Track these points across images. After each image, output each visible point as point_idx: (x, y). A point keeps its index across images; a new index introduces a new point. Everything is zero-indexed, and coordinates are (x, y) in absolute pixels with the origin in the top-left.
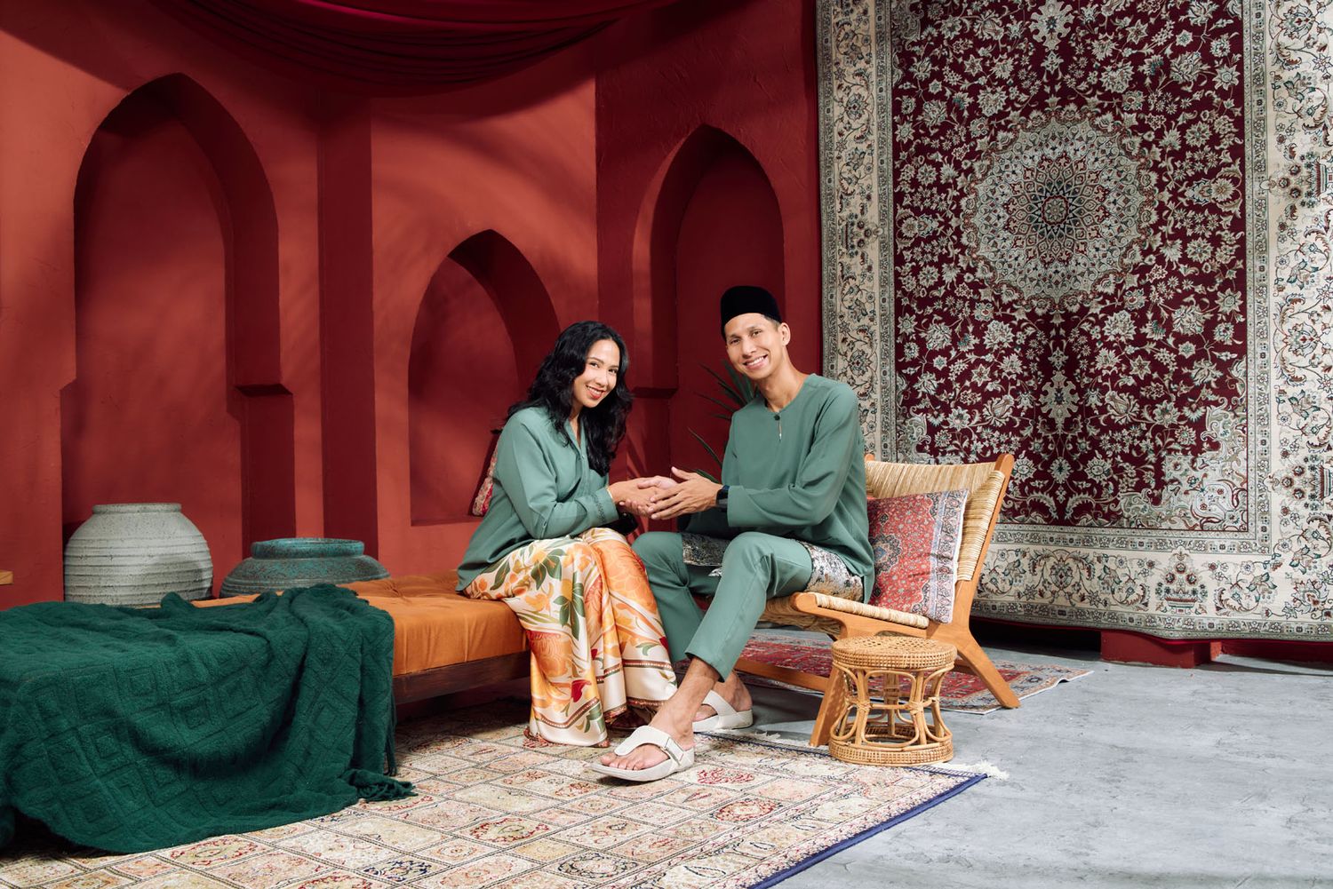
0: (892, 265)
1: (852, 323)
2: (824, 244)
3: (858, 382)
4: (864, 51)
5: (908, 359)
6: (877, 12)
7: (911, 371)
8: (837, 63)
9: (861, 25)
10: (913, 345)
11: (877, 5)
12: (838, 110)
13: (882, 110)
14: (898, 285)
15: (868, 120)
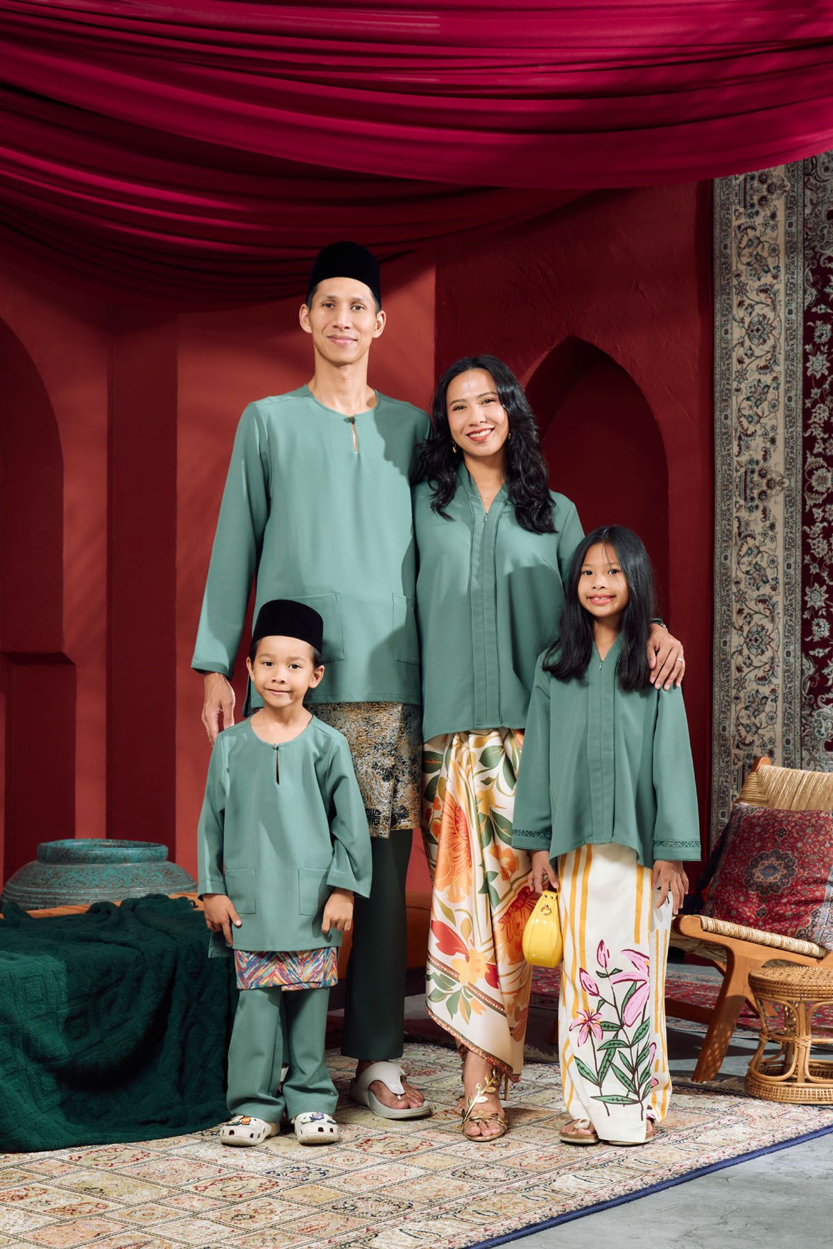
0: (800, 524)
1: (749, 592)
2: (718, 493)
3: (756, 663)
4: (771, 262)
5: (816, 639)
6: (788, 217)
7: (820, 653)
8: (738, 275)
9: (768, 231)
10: (823, 622)
11: (787, 208)
12: (737, 333)
13: (790, 337)
14: (806, 549)
15: (774, 347)
